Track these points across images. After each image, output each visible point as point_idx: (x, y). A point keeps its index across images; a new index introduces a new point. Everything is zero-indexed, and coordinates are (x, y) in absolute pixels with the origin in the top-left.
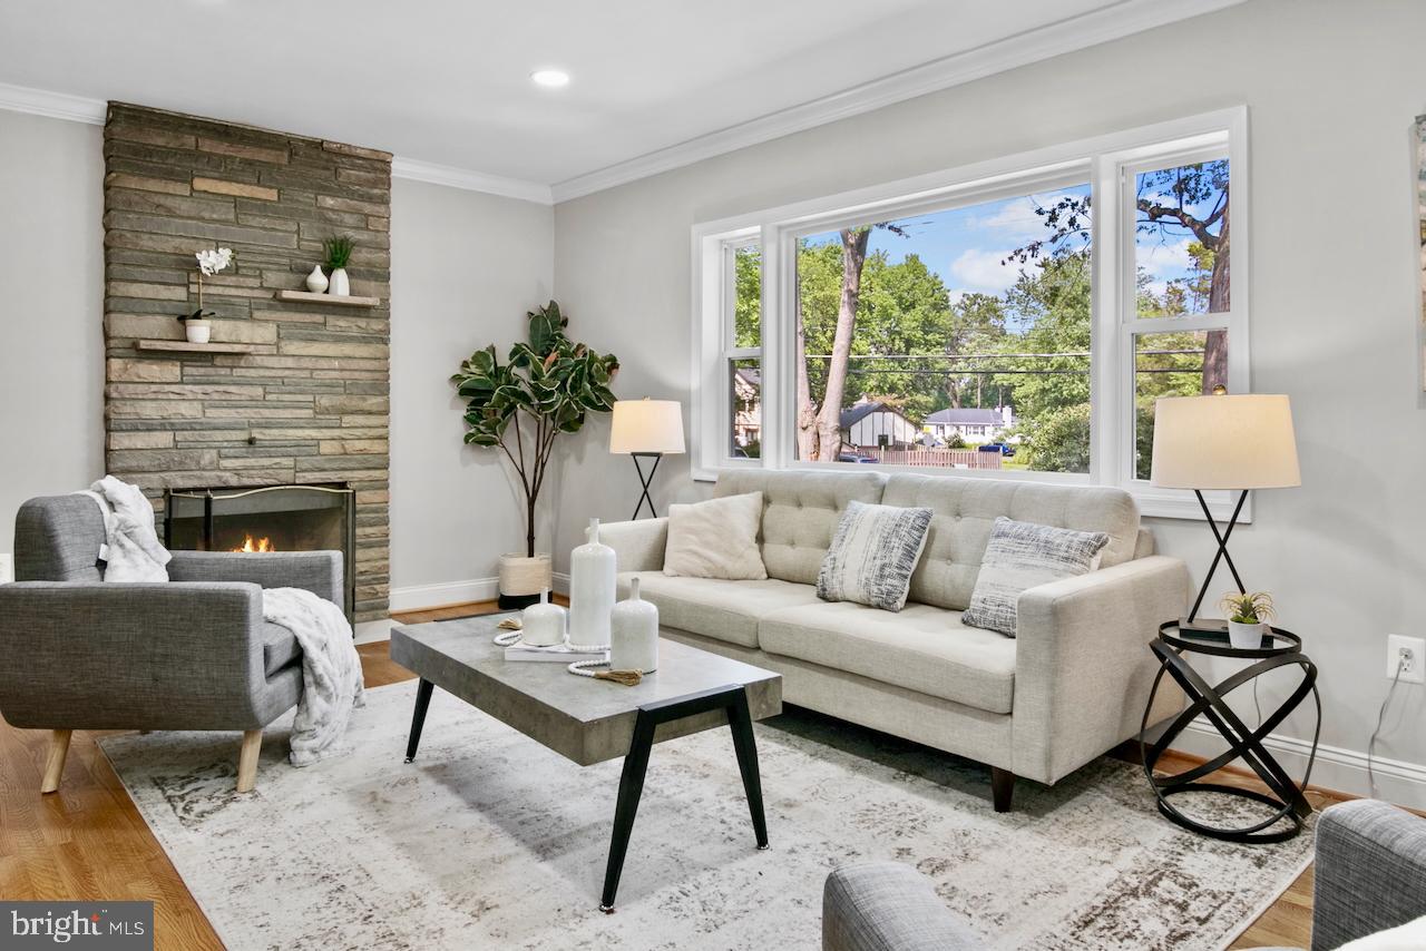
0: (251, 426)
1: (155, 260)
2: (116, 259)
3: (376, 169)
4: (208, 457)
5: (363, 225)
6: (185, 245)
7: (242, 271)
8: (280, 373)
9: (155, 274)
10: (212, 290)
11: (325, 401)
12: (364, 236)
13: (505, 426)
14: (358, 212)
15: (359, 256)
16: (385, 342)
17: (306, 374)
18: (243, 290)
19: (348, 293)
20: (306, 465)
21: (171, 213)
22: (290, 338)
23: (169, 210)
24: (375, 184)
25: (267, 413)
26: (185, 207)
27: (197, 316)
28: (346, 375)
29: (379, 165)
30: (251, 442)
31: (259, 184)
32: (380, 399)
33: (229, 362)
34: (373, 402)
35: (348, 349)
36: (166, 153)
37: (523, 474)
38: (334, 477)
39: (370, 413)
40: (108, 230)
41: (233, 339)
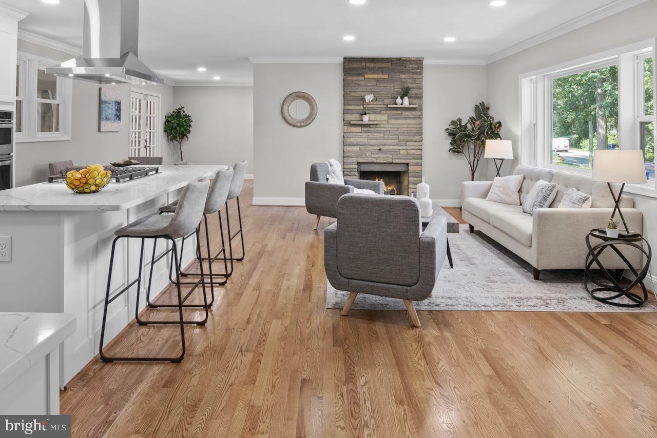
0: (380, 145)
1: (355, 99)
2: (347, 100)
3: (418, 64)
4: (368, 154)
5: (414, 82)
6: (362, 94)
7: (378, 100)
8: (388, 129)
9: (355, 102)
10: (370, 106)
11: (401, 138)
12: (414, 85)
13: (463, 146)
14: (412, 78)
15: (412, 92)
16: (421, 118)
17: (396, 129)
18: (378, 105)
19: (408, 104)
20: (396, 157)
21: (359, 85)
22: (392, 118)
23: (358, 84)
24: (417, 68)
25: (385, 141)
26: (362, 83)
27: (365, 114)
28: (409, 129)
29: (418, 62)
30: (380, 150)
31: (382, 74)
32: (419, 137)
33: (374, 126)
34: (417, 138)
35: (409, 121)
36: (358, 68)
37: (470, 164)
38: (404, 161)
39: (416, 141)
40: (344, 91)
41: (375, 120)
